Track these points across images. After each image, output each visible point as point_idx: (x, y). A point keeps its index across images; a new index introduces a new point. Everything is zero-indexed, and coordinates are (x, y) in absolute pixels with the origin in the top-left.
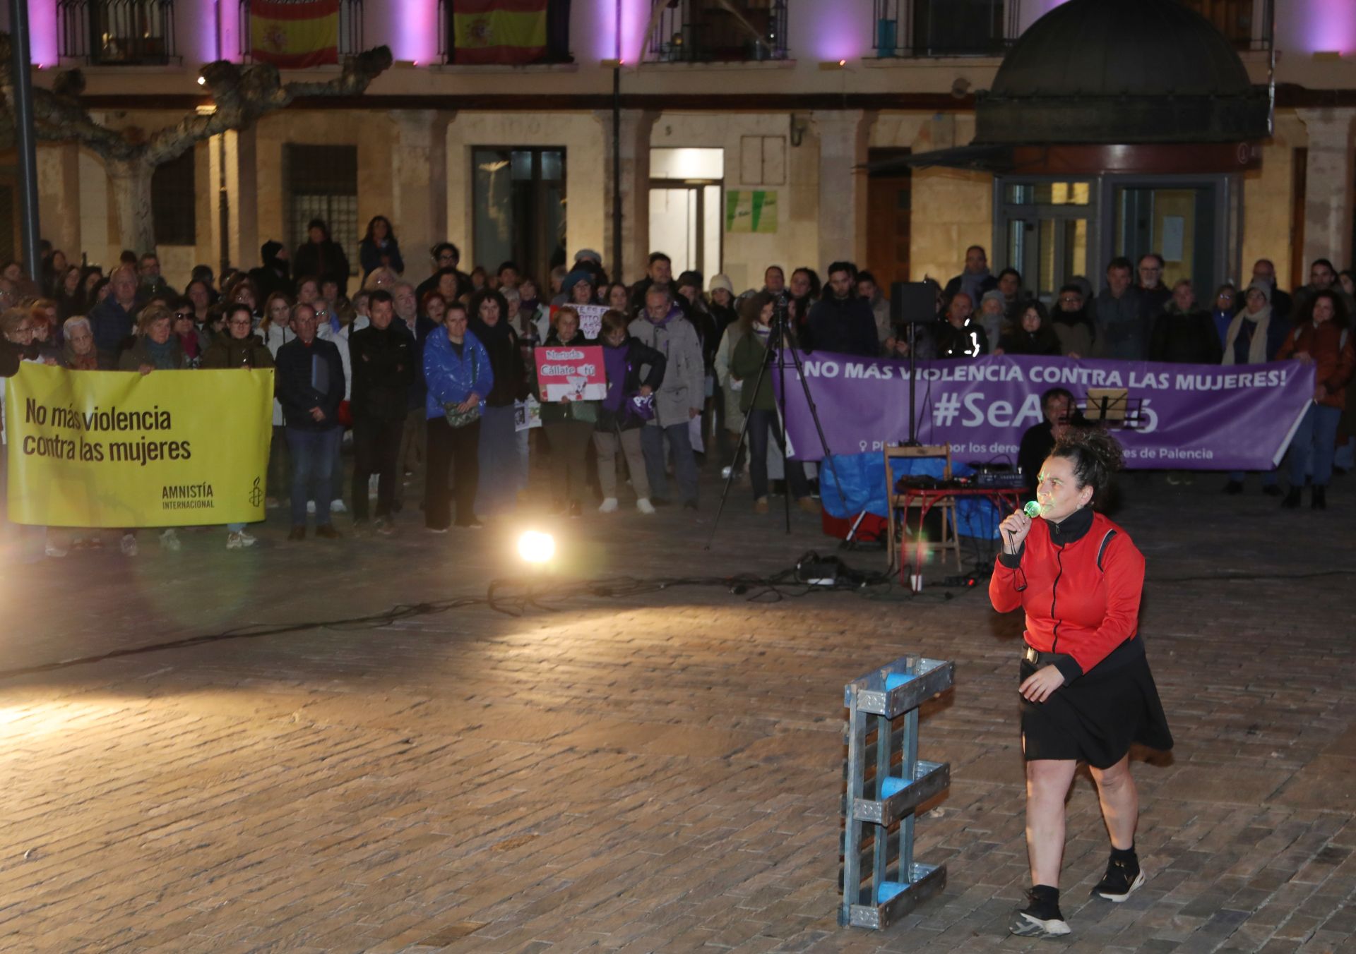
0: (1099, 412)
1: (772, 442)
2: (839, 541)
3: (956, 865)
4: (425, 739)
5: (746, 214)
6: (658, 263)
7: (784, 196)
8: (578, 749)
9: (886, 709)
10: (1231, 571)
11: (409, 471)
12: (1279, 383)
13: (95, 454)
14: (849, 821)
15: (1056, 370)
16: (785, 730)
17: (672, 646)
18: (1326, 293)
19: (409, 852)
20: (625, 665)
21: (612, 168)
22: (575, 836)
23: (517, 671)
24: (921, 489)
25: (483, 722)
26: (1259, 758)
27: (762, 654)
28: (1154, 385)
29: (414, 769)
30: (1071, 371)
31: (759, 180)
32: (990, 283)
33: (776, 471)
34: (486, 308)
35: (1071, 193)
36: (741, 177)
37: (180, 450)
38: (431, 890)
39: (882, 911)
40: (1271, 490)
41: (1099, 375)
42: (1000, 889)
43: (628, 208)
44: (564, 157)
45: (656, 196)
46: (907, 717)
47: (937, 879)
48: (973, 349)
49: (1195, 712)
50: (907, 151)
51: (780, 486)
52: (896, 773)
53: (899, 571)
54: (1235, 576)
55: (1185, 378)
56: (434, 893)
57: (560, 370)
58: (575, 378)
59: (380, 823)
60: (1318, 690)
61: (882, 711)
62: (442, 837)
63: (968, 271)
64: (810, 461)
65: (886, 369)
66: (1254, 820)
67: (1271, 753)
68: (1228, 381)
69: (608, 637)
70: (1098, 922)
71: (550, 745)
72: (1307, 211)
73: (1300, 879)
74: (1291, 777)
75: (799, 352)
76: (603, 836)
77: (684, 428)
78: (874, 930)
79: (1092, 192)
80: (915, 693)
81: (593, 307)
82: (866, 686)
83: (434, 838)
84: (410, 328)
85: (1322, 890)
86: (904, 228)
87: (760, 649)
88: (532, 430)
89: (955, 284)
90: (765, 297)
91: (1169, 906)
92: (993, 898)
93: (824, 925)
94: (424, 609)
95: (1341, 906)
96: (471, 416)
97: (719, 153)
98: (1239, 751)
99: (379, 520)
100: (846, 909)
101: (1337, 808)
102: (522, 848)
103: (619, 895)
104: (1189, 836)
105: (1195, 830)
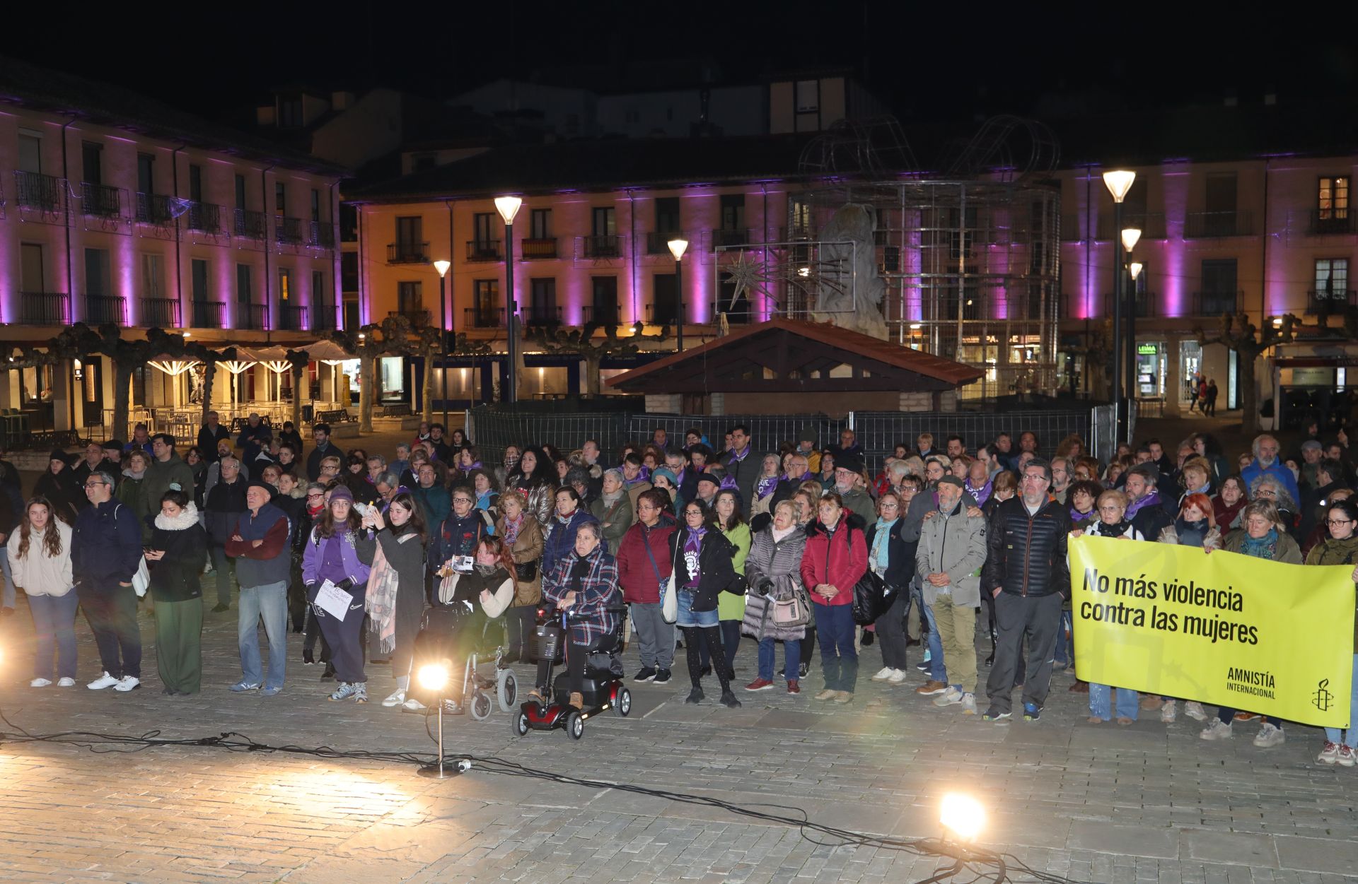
13: (1169, 624)
37: (1247, 634)
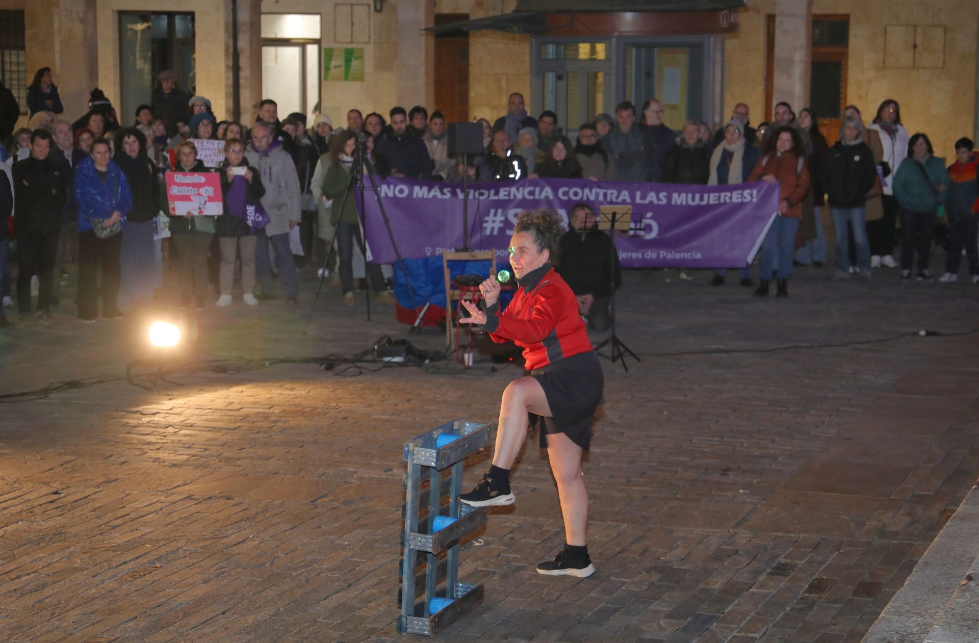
0: (610, 224)
1: (357, 249)
2: (409, 327)
3: (491, 584)
4: (72, 490)
5: (339, 66)
6: (266, 106)
7: (369, 52)
8: (195, 497)
9: (436, 463)
10: (714, 347)
11: (65, 273)
12: (752, 200)
14: (406, 551)
15: (579, 190)
16: (362, 479)
17: (273, 413)
18: (786, 129)
19: (55, 582)
20: (235, 429)
21: (231, 29)
22: (190, 566)
23: (148, 434)
24: (471, 286)
25: (119, 476)
26: (729, 494)
27: (345, 418)
28: (656, 202)
29: (62, 515)
30: (591, 191)
31: (349, 40)
32: (529, 122)
33: (359, 271)
34: (127, 143)
35: (593, 51)
36: (335, 37)
38: (72, 613)
39: (432, 621)
40: (746, 282)
41: (612, 194)
42: (525, 601)
43: (244, 61)
44: (193, 20)
45: (268, 52)
46: (454, 469)
47: (476, 595)
48: (516, 173)
49: (681, 459)
50: (465, 17)
51: (363, 283)
52: (445, 513)
53: (455, 350)
54: (716, 351)
55: (679, 195)
56: (73, 615)
57: (185, 191)
58: (198, 197)
59: (32, 559)
60: (777, 439)
61: (433, 464)
62: (83, 569)
63: (510, 113)
64: (386, 263)
65: (445, 190)
66: (724, 543)
67: (738, 490)
68: (712, 199)
69: (222, 406)
70: (601, 626)
71: (172, 494)
72: (775, 64)
73: (757, 589)
74: (754, 508)
75: (376, 177)
76: (212, 566)
77: (285, 238)
78: (426, 636)
79: (608, 50)
80: (460, 449)
81: (211, 141)
82: (421, 445)
83: (76, 570)
84: (67, 158)
85: (774, 596)
86: (463, 77)
87: (344, 414)
88: (164, 240)
89: (501, 123)
90: (348, 134)
91: (656, 612)
92: (520, 608)
93: (386, 634)
94: (74, 385)
95: (788, 608)
96: (114, 230)
97: (316, 19)
98: (714, 489)
99: (40, 313)
100: (404, 620)
101: (788, 532)
102: (147, 578)
103: (223, 613)
104: (674, 557)
105: (678, 552)
